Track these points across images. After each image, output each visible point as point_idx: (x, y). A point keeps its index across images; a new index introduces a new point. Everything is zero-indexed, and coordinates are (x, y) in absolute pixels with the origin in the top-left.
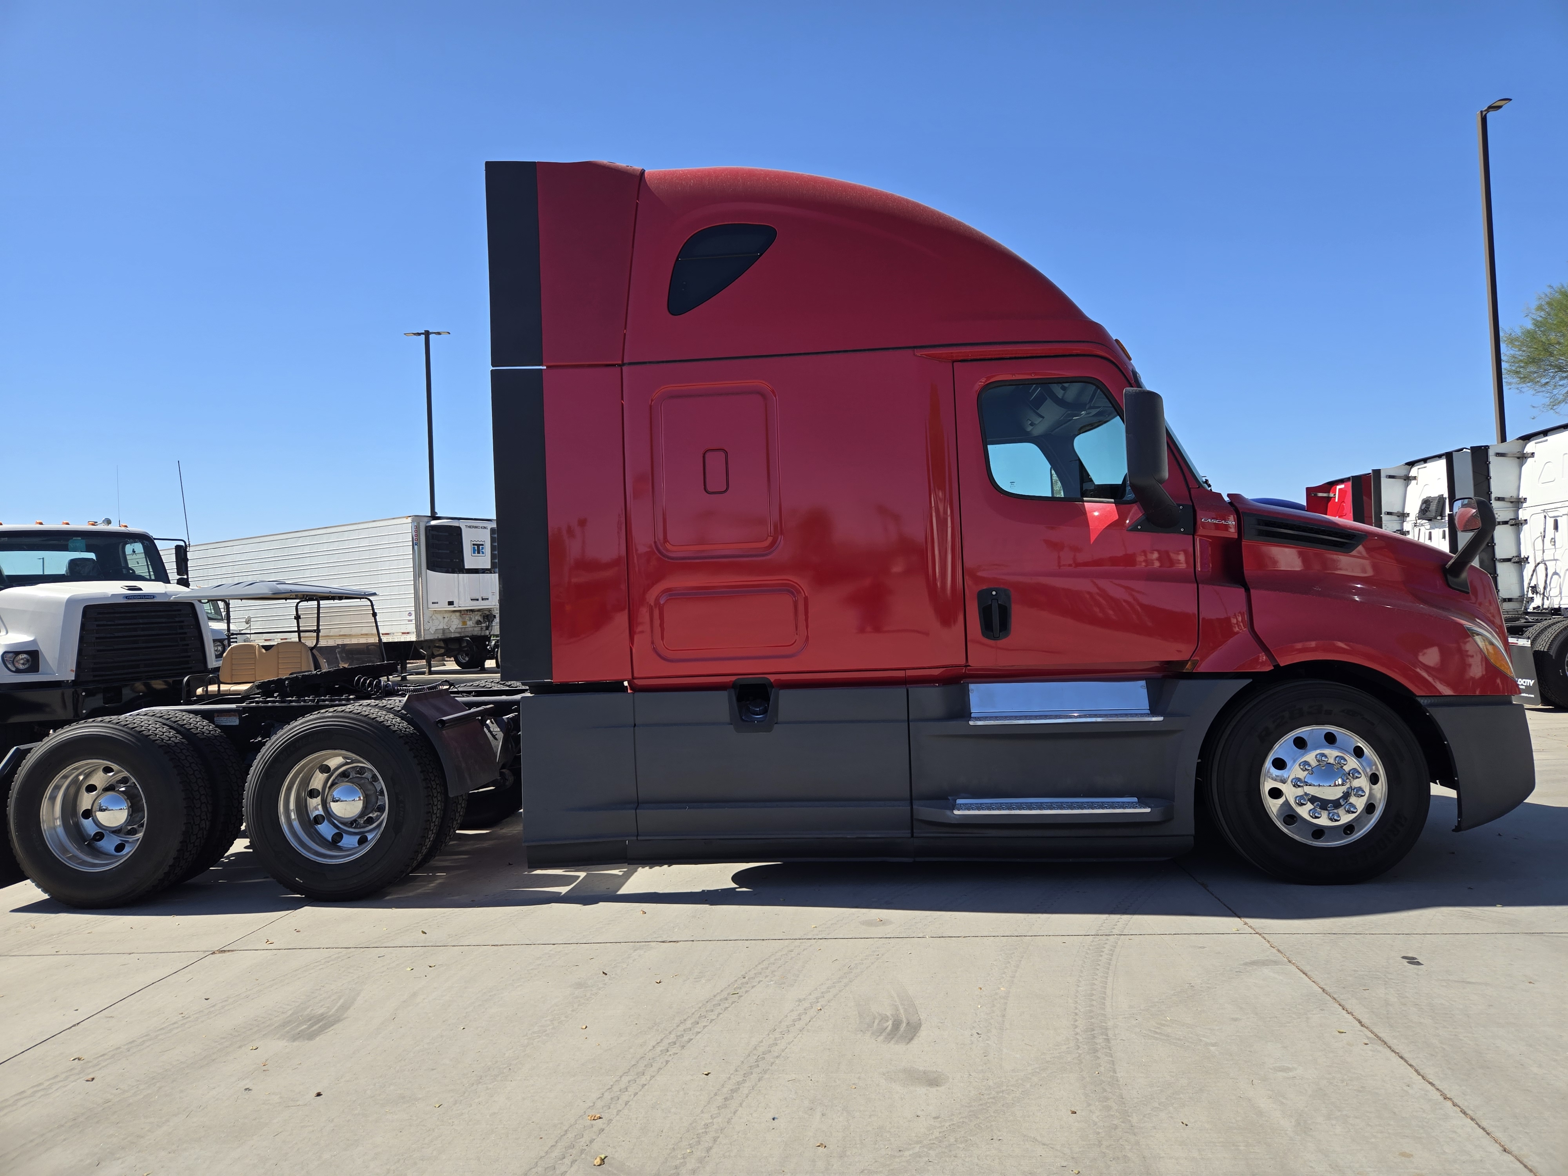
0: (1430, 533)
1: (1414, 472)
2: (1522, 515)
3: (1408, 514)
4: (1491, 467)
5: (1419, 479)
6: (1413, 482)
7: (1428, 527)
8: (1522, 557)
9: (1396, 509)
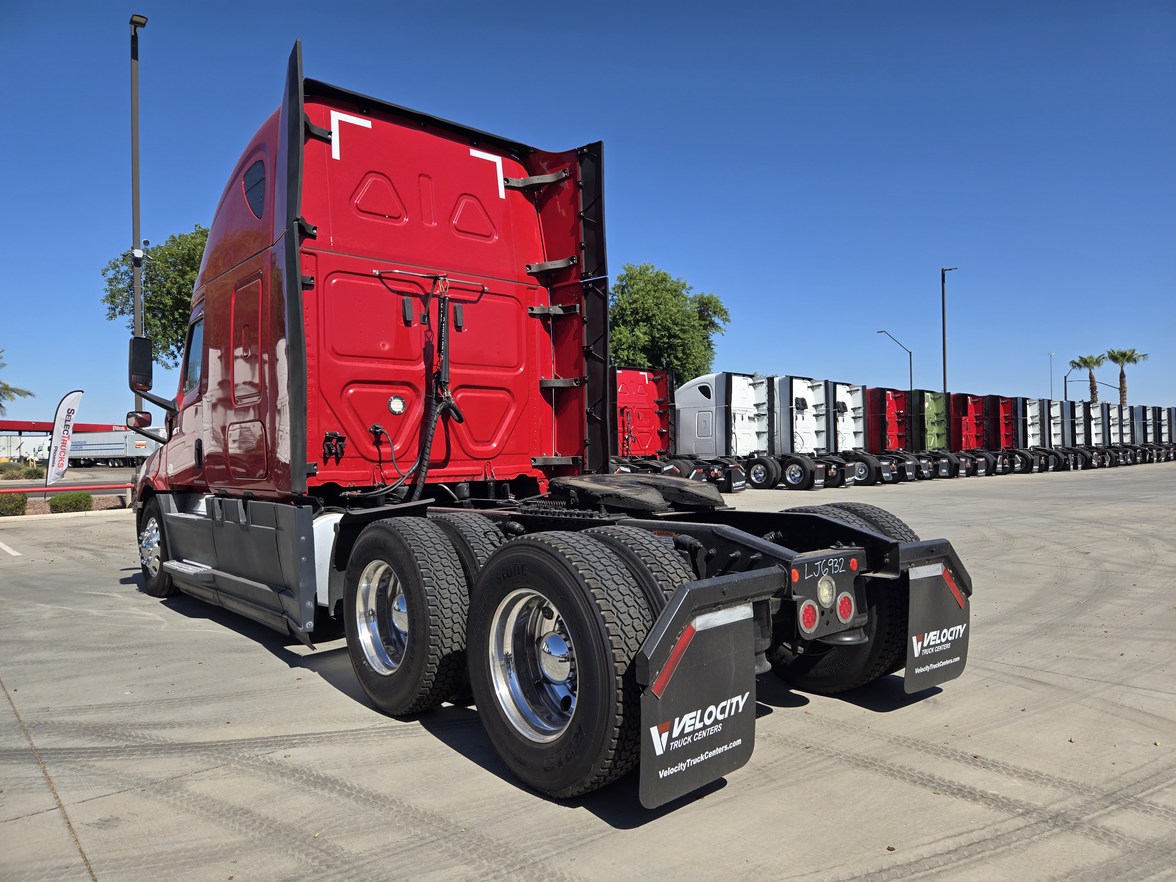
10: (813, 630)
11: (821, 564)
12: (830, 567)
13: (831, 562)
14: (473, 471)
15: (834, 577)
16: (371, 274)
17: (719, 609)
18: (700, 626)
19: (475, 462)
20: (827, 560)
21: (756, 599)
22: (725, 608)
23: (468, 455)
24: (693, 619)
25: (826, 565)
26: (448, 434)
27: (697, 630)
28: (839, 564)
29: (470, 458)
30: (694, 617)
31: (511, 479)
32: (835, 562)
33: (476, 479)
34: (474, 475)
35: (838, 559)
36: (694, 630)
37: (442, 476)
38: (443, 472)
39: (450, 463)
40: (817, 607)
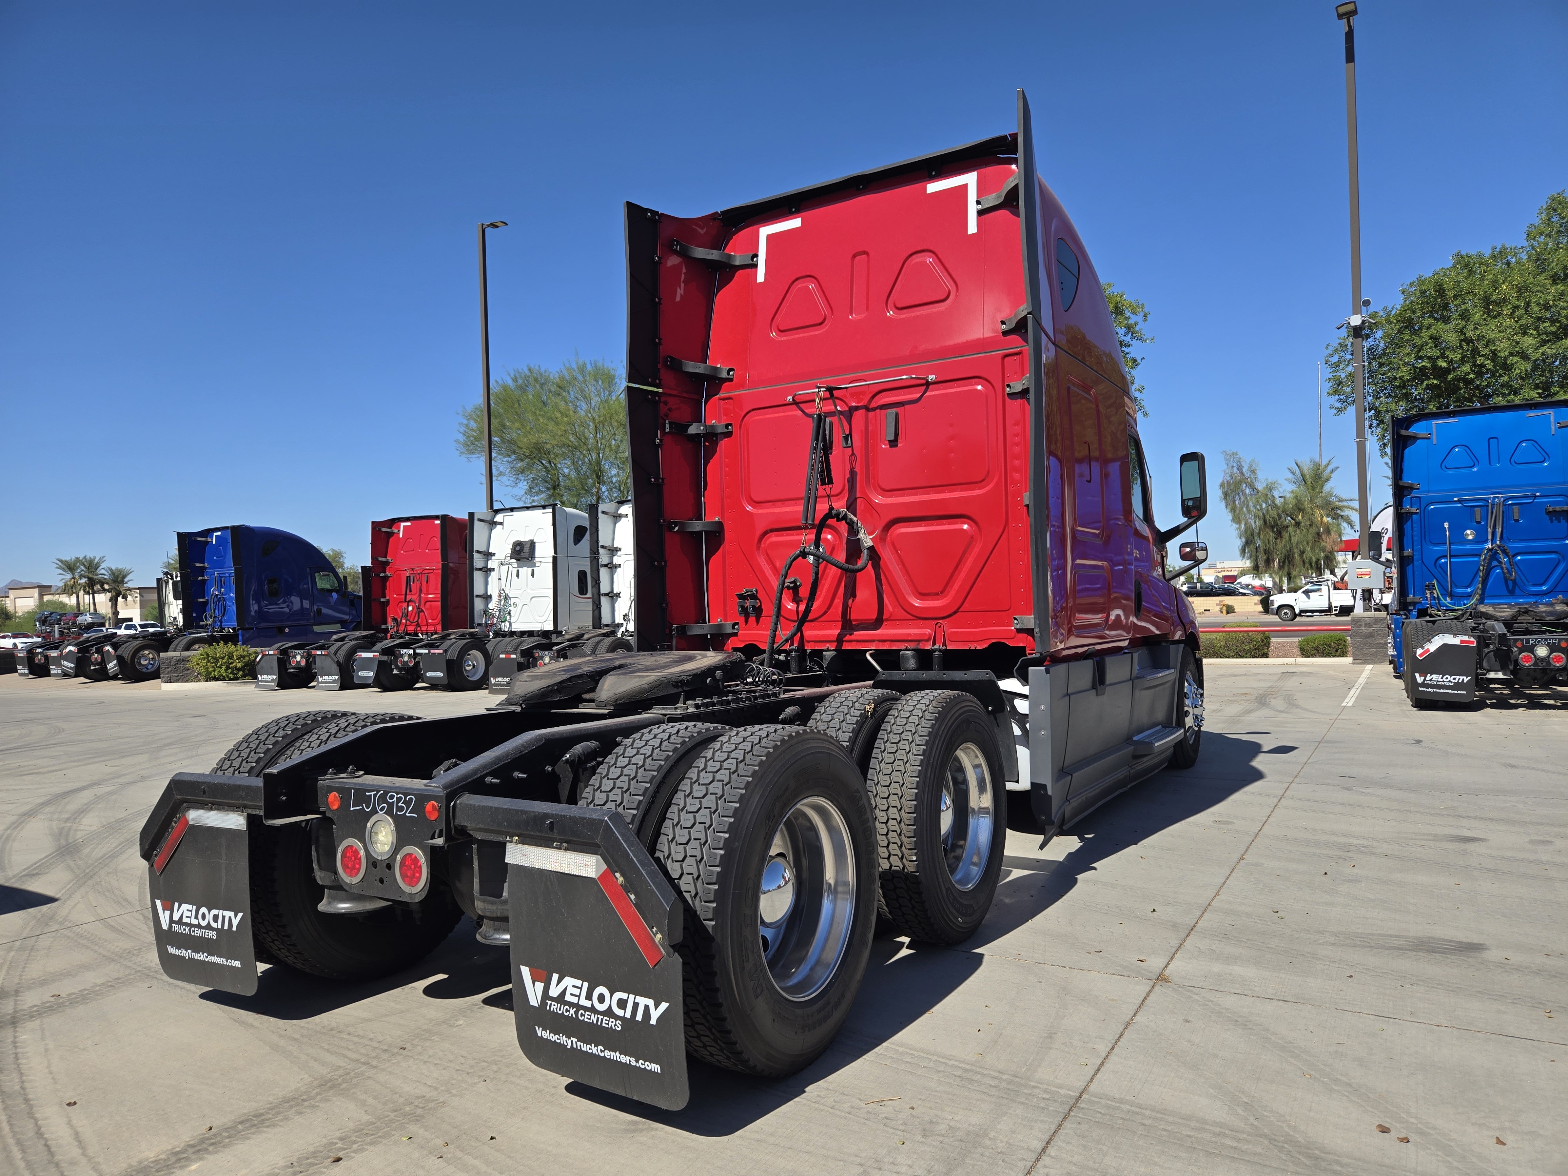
0: (518, 571)
1: (499, 518)
2: (616, 560)
3: (494, 554)
4: (600, 521)
5: (505, 524)
6: (499, 527)
7: (516, 566)
8: (615, 592)
9: (483, 549)
10: (355, 880)
11: (375, 796)
12: (391, 805)
13: (392, 797)
14: (915, 634)
15: (396, 818)
16: (785, 402)
17: (211, 809)
18: (193, 820)
19: (921, 622)
20: (386, 793)
21: (250, 811)
22: (218, 810)
23: (909, 613)
24: (187, 811)
25: (383, 798)
26: (881, 585)
27: (191, 823)
28: (406, 803)
29: (912, 618)
30: (189, 808)
31: (978, 648)
32: (399, 800)
33: (921, 646)
34: (919, 641)
35: (406, 795)
36: (187, 822)
37: (874, 641)
38: (873, 635)
39: (885, 623)
40: (362, 853)
